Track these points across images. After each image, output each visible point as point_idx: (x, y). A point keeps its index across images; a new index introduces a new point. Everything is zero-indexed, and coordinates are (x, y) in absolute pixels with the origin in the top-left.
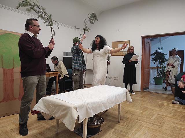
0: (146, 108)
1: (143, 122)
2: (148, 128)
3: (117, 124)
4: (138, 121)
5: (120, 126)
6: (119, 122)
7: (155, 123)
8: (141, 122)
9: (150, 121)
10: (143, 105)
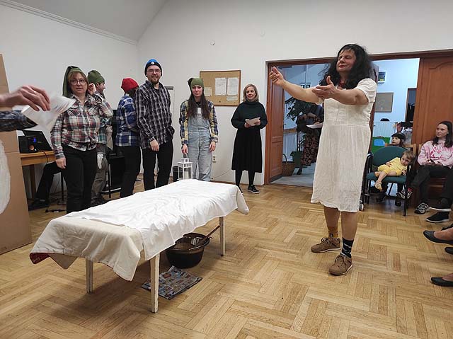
0: (275, 222)
1: (268, 251)
2: (279, 260)
3: (218, 259)
4: (259, 249)
5: (224, 262)
6: (222, 255)
7: (291, 250)
8: (265, 250)
9: (282, 246)
10: (269, 214)
